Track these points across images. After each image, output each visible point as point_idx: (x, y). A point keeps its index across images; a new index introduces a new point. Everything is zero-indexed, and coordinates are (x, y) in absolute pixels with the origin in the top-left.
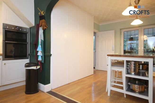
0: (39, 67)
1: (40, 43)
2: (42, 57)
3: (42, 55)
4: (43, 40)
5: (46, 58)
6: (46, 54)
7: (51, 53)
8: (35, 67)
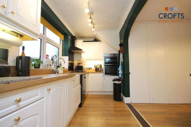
0: (120, 82)
1: (121, 64)
2: (122, 74)
3: (122, 73)
4: (123, 62)
5: (125, 75)
6: (125, 73)
7: (130, 72)
8: (118, 82)
